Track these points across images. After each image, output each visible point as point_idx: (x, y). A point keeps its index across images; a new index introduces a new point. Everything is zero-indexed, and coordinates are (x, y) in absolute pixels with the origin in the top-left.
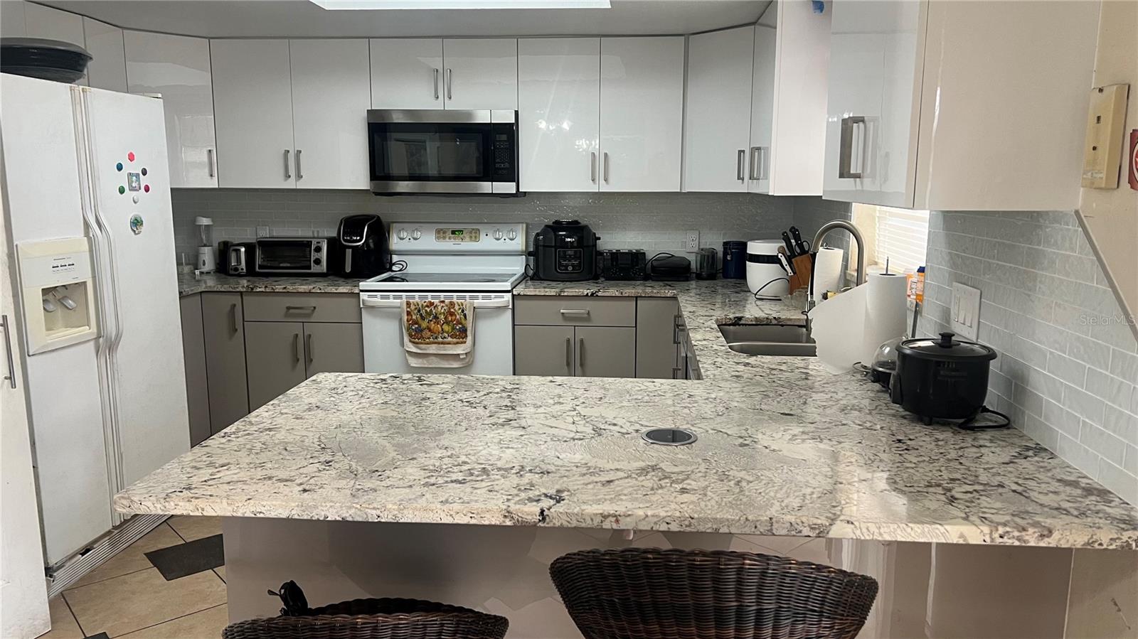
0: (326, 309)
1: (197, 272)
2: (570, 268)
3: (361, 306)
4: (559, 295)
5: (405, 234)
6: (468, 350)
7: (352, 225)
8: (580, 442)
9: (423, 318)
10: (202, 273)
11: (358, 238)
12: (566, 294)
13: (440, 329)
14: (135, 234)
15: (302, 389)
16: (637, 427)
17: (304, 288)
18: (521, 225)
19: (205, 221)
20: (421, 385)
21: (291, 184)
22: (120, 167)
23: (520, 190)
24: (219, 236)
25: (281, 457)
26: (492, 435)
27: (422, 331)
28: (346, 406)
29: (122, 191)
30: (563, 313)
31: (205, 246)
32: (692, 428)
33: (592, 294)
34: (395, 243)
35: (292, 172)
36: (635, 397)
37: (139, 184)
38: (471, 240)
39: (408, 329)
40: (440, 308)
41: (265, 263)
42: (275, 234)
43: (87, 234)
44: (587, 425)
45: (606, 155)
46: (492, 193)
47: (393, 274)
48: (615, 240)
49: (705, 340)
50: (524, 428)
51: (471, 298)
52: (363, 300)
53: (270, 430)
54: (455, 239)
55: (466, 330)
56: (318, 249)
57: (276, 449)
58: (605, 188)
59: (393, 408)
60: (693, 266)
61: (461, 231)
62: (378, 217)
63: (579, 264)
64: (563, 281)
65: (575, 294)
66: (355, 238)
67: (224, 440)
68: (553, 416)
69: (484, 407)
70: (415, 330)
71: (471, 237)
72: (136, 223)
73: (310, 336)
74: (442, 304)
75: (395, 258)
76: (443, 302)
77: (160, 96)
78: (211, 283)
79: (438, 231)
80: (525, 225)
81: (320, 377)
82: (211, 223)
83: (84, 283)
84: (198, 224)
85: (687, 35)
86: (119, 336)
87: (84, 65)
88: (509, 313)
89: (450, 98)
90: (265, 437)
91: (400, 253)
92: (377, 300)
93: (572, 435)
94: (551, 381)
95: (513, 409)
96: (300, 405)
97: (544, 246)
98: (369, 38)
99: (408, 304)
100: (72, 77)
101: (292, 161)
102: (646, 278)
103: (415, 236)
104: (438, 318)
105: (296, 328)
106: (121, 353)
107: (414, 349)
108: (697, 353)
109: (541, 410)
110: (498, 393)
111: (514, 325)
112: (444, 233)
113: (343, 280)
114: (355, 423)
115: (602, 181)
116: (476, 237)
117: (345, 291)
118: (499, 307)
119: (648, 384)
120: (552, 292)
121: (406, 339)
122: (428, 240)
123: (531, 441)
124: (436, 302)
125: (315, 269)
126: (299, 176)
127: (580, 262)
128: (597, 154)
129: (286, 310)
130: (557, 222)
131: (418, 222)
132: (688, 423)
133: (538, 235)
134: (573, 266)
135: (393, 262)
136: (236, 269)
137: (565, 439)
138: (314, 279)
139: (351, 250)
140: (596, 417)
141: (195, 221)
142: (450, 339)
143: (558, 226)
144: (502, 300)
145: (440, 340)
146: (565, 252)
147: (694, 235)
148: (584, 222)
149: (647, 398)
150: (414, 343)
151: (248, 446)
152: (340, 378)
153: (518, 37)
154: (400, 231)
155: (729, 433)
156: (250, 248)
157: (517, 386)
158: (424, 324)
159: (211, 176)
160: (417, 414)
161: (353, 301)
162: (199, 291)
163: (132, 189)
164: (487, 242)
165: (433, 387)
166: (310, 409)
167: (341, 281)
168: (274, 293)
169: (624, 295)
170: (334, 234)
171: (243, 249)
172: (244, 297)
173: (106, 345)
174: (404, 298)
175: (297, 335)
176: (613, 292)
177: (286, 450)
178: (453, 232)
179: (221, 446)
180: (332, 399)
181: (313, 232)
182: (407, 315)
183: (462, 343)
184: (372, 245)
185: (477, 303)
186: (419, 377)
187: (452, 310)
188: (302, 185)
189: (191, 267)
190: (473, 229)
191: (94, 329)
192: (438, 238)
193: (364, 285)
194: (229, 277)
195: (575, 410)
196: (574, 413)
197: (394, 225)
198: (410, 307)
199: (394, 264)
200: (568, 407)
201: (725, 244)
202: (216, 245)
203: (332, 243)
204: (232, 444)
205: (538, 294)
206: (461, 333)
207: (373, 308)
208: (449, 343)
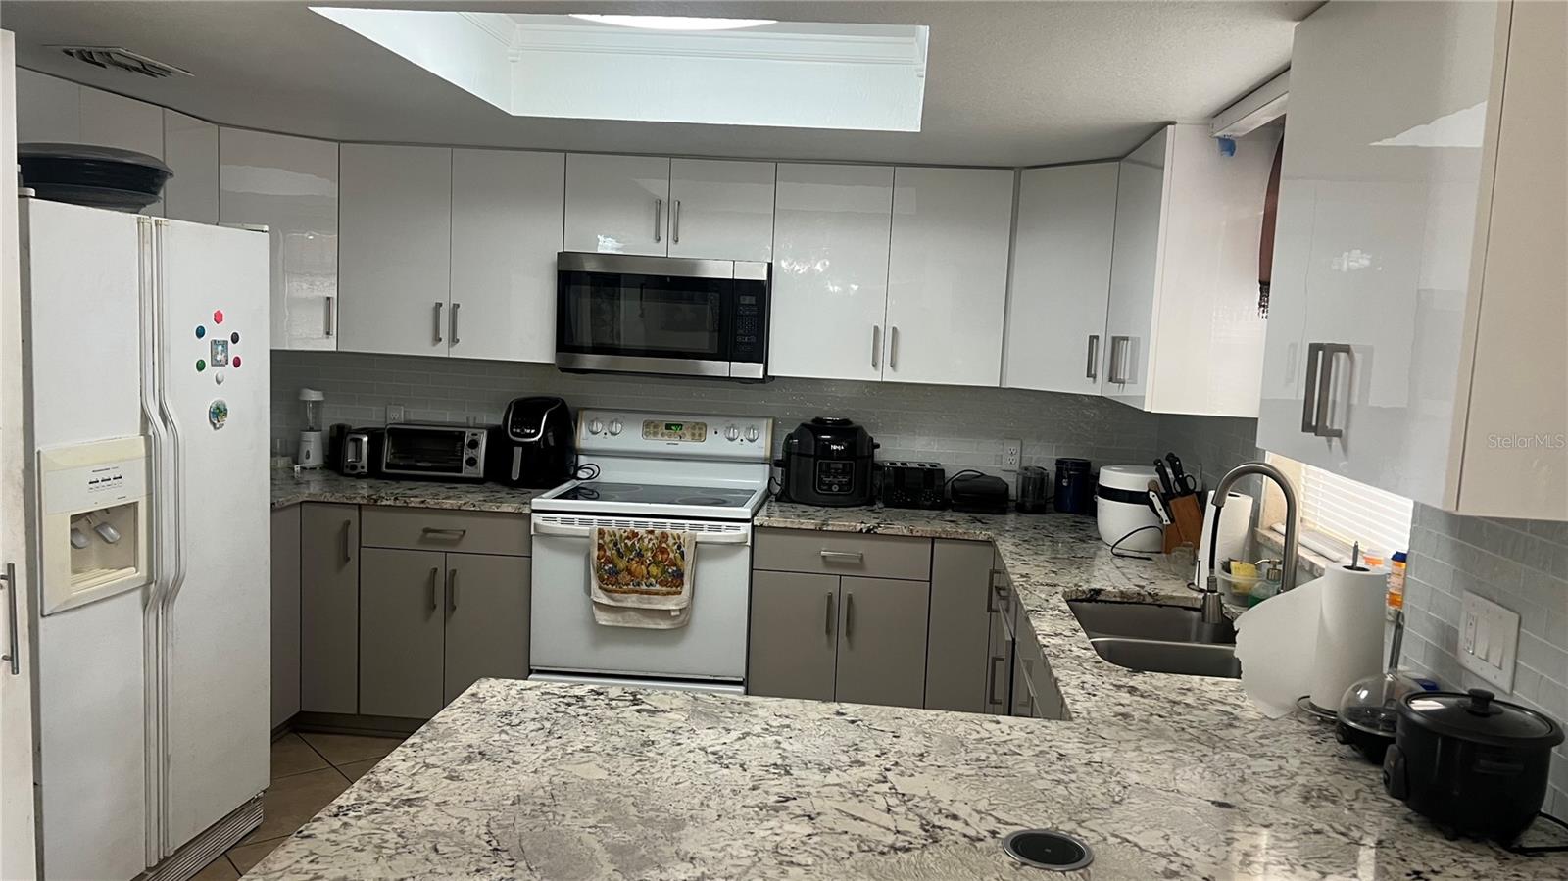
0: (479, 535)
1: (297, 468)
2: (835, 488)
3: (533, 533)
4: (820, 530)
5: (600, 426)
6: (684, 605)
7: (526, 411)
8: (905, 856)
9: (621, 555)
10: (303, 469)
11: (533, 431)
12: (830, 528)
13: (645, 572)
14: (215, 428)
15: (456, 714)
16: (992, 824)
17: (448, 503)
18: (765, 422)
19: (314, 396)
20: (639, 711)
21: (441, 351)
22: (200, 333)
23: (769, 374)
24: (331, 417)
25: (430, 867)
26: (763, 833)
27: (618, 573)
28: (529, 756)
29: (201, 366)
30: (824, 557)
31: (311, 430)
32: (1080, 831)
33: (869, 531)
34: (585, 438)
35: (444, 333)
36: (975, 755)
37: (227, 356)
38: (693, 439)
39: (598, 570)
40: (646, 541)
41: (396, 461)
42: (412, 417)
43: (144, 431)
44: (911, 816)
45: (894, 329)
46: (729, 377)
47: (578, 483)
48: (902, 447)
49: (1057, 635)
50: (810, 818)
51: (692, 527)
52: (535, 524)
53: (409, 802)
54: (670, 436)
55: (682, 575)
56: (474, 444)
57: (420, 846)
58: (890, 377)
59: (599, 760)
60: (1013, 491)
61: (679, 426)
62: (563, 400)
63: (849, 483)
64: (824, 506)
65: (843, 529)
66: (528, 431)
67: (337, 824)
68: (853, 793)
69: (741, 766)
70: (609, 572)
71: (693, 435)
72: (218, 413)
73: (454, 571)
74: (650, 536)
75: (583, 460)
76: (651, 532)
77: (266, 228)
78: (314, 488)
79: (647, 425)
80: (771, 421)
81: (484, 687)
82: (321, 399)
83: (135, 504)
84: (302, 398)
85: (1018, 169)
86: (178, 581)
87: (159, 186)
88: (747, 551)
89: (677, 241)
90: (401, 818)
91: (590, 453)
92: (556, 525)
93: (890, 839)
94: (839, 714)
95: (788, 773)
96: (454, 748)
97: (799, 454)
98: (566, 151)
99: (601, 533)
100: (141, 201)
101: (445, 318)
102: (943, 506)
103: (614, 430)
104: (643, 556)
105: (436, 560)
106: (180, 607)
107: (604, 600)
108: (1051, 661)
109: (832, 778)
110: (758, 736)
111: (751, 569)
112: (655, 427)
113: (506, 489)
114: (541, 792)
115: (887, 366)
116: (700, 435)
117: (510, 509)
118: (732, 544)
119: (988, 726)
120: (810, 524)
121: (594, 584)
122: (631, 437)
123: (826, 848)
124: (641, 531)
125: (467, 472)
126: (454, 340)
127: (850, 480)
128: (882, 329)
129: (421, 533)
130: (819, 421)
131: (621, 411)
132: (1070, 819)
133: (790, 437)
134: (840, 484)
135: (580, 464)
136: (354, 467)
137: (881, 848)
138: (464, 487)
139: (521, 449)
140: (923, 799)
141: (298, 393)
142: (658, 587)
143: (819, 426)
144: (738, 533)
145: (644, 587)
146: (828, 465)
147: (1015, 447)
148: (856, 421)
149: (994, 757)
150: (605, 590)
151: (376, 840)
152: (513, 692)
153: (777, 160)
154: (592, 422)
155: (1141, 844)
156: (376, 437)
157: (787, 722)
158: (622, 564)
159: (328, 334)
160: (638, 776)
161: (521, 523)
162: (300, 500)
163: (216, 363)
164: (715, 442)
165: (659, 718)
166: (469, 759)
167: (503, 493)
168: (406, 508)
169: (915, 534)
170: (499, 422)
171: (365, 439)
172: (363, 512)
173: (158, 595)
174: (595, 523)
175: (436, 570)
176: (899, 528)
177: (436, 850)
178: (668, 427)
179: (333, 837)
180: (504, 737)
181: (468, 419)
182: (599, 550)
183: (675, 593)
184: (551, 442)
185: (701, 535)
186: (634, 694)
187: (664, 545)
188: (457, 352)
189: (288, 459)
190: (697, 424)
191: (143, 572)
192: (646, 433)
193: (538, 502)
194: (342, 478)
195: (885, 780)
196: (885, 787)
197: (585, 412)
198: (602, 538)
199: (581, 468)
200: (872, 773)
201: (1060, 462)
202: (326, 428)
203: (496, 435)
204: (351, 832)
205: (789, 526)
206: (675, 579)
207: (549, 537)
208: (657, 593)
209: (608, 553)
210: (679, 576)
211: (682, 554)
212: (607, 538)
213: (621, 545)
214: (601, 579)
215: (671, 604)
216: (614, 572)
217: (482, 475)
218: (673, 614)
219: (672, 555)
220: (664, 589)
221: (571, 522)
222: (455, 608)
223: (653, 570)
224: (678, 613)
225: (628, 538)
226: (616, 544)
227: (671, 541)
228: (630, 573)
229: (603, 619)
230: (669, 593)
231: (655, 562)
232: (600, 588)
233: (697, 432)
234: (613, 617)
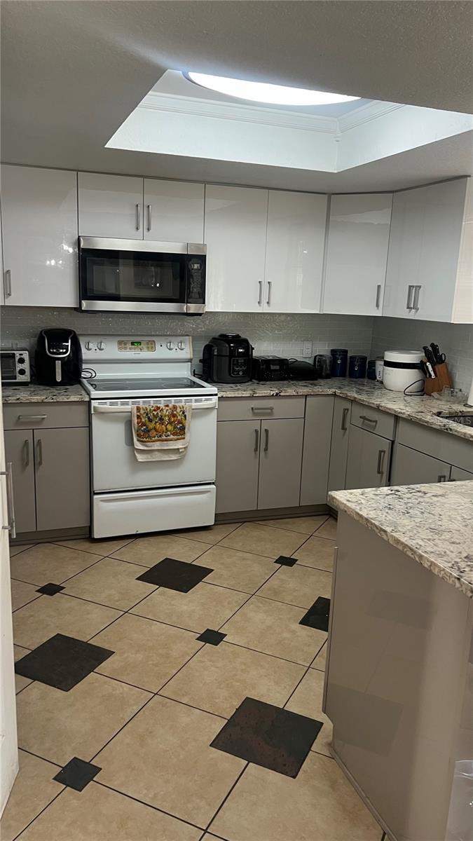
3: (92, 412)
4: (252, 396)
5: (92, 345)
6: (186, 445)
11: (64, 350)
12: (257, 395)
13: (165, 429)
18: (188, 338)
33: (277, 394)
34: (85, 353)
38: (148, 350)
39: (137, 430)
40: (165, 411)
51: (188, 401)
52: (94, 407)
54: (136, 349)
55: (185, 429)
56: (21, 361)
58: (266, 310)
61: (139, 343)
63: (245, 370)
65: (264, 395)
66: (61, 351)
70: (144, 431)
73: (40, 441)
74: (167, 408)
75: (84, 366)
76: (167, 406)
79: (120, 343)
85: (330, 195)
88: (216, 412)
91: (89, 362)
92: (106, 406)
98: (78, 171)
99: (138, 409)
103: (100, 347)
104: (163, 420)
107: (141, 447)
111: (218, 422)
112: (125, 344)
115: (265, 304)
117: (76, 399)
118: (209, 408)
120: (247, 394)
121: (135, 439)
122: (111, 349)
124: (162, 406)
125: (20, 378)
126: (9, 294)
127: (246, 368)
128: (263, 282)
129: (17, 419)
130: (224, 336)
133: (207, 346)
134: (242, 371)
135: (83, 369)
139: (60, 362)
142: (172, 436)
143: (225, 339)
144: (211, 402)
145: (164, 437)
146: (237, 360)
150: (142, 441)
153: (205, 183)
154: (87, 343)
158: (151, 426)
164: (161, 351)
169: (299, 394)
174: (130, 404)
175: (27, 441)
176: (291, 391)
178: (133, 344)
182: (138, 418)
183: (181, 439)
185: (194, 405)
190: (149, 341)
192: (119, 348)
193: (95, 394)
199: (83, 372)
206: (181, 431)
207: (102, 414)
208: (171, 440)
209: (143, 420)
210: (183, 429)
211: (185, 416)
212: (142, 412)
213: (151, 416)
214: (138, 435)
215: (179, 445)
216: (148, 431)
218: (181, 450)
219: (179, 418)
220: (176, 437)
221: (116, 404)
222: (40, 463)
223: (169, 427)
224: (183, 450)
225: (154, 410)
226: (147, 414)
227: (179, 410)
228: (156, 431)
229: (140, 458)
230: (178, 439)
231: (170, 423)
232: (138, 440)
233: (150, 346)
234: (149, 456)
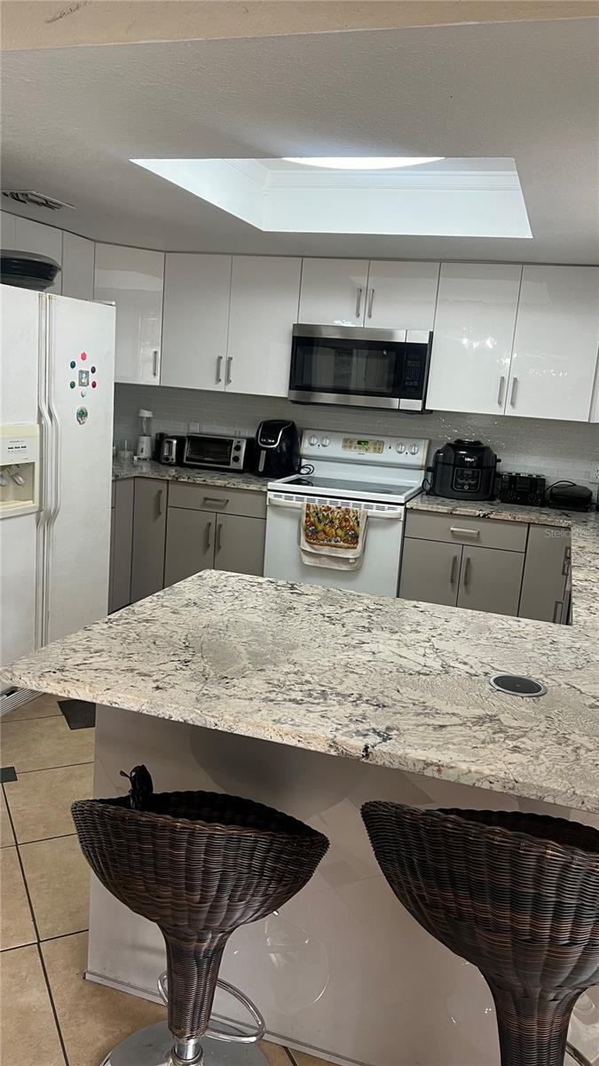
0: (237, 503)
1: (135, 458)
2: (466, 487)
3: (267, 504)
4: (451, 513)
5: (316, 440)
6: (358, 555)
7: (269, 428)
8: (424, 677)
9: (320, 521)
10: (139, 459)
11: (273, 441)
12: (458, 513)
13: (334, 533)
14: (80, 424)
15: (187, 584)
16: (488, 669)
17: (219, 483)
18: (423, 441)
19: (146, 414)
20: (292, 593)
21: (221, 387)
22: (73, 365)
23: (427, 408)
24: (157, 428)
25: (149, 650)
26: (341, 657)
28: (220, 606)
29: (73, 385)
30: (452, 531)
31: (145, 435)
32: (546, 680)
33: (484, 516)
34: (306, 448)
35: (223, 377)
36: (495, 635)
37: (88, 381)
38: (375, 451)
39: (306, 530)
40: (336, 513)
41: (192, 456)
42: (204, 431)
43: (39, 421)
44: (438, 659)
45: (515, 379)
46: (399, 409)
47: (300, 476)
48: (518, 463)
49: (586, 580)
50: (374, 653)
51: (367, 507)
52: (269, 499)
53: (147, 621)
54: (360, 449)
55: (358, 537)
56: (238, 448)
57: (147, 641)
58: (510, 412)
59: (260, 613)
61: (367, 442)
62: (293, 423)
63: (476, 485)
64: (457, 499)
65: (467, 514)
66: (270, 441)
67: (106, 626)
68: (406, 645)
69: (343, 625)
70: (311, 531)
71: (375, 449)
72: (82, 414)
73: (221, 526)
74: (338, 510)
75: (304, 462)
76: (339, 508)
77: (114, 303)
78: (146, 469)
79: (346, 440)
80: (427, 441)
81: (206, 573)
82: (151, 416)
83: (33, 463)
84: (141, 415)
86: (56, 512)
87: (54, 276)
88: (401, 524)
89: (370, 317)
90: (140, 628)
91: (308, 458)
92: (282, 500)
93: (419, 668)
94: (415, 607)
95: (369, 631)
96: (180, 599)
97: (443, 463)
98: (302, 257)
99: (308, 506)
100: (44, 284)
101: (223, 367)
102: (544, 504)
103: (324, 443)
104: (333, 523)
105: (211, 518)
106: (57, 526)
107: (309, 549)
108: (574, 594)
109: (396, 636)
110: (359, 612)
111: (403, 537)
112: (351, 442)
113: (256, 477)
114: (222, 624)
115: (509, 405)
116: (379, 449)
117: (255, 488)
118: (391, 519)
119: (511, 622)
120: (444, 509)
121: (303, 538)
122: (335, 448)
123: (377, 668)
124: (333, 507)
125: (233, 465)
126: (228, 381)
127: (477, 483)
128: (506, 378)
129: (202, 500)
130: (459, 442)
131: (328, 431)
132: (541, 673)
133: (439, 452)
134: (469, 485)
135: (303, 465)
136: (167, 459)
137: (411, 672)
138: (231, 474)
139: (265, 452)
140: (449, 652)
141: (138, 413)
142: (342, 543)
143: (459, 445)
144: (394, 512)
145: (333, 543)
146: (463, 471)
148: (486, 442)
149: (507, 638)
150: (309, 543)
151: (124, 635)
152: (223, 577)
153: (441, 261)
154: (311, 437)
155: (582, 690)
156: (181, 441)
157: (381, 607)
158: (320, 527)
159: (155, 374)
160: (280, 623)
161: (261, 498)
162: (134, 475)
163: (81, 384)
164: (389, 454)
165: (302, 597)
166: (187, 605)
167: (253, 478)
168: (194, 484)
169: (517, 520)
170: (254, 436)
171: (175, 442)
172: (170, 486)
173: (45, 518)
174: (305, 500)
175: (210, 524)
176: (506, 515)
177: (155, 643)
178: (359, 443)
179: (102, 631)
180: (210, 597)
181: (236, 432)
182: (306, 517)
183: (353, 548)
184: (284, 449)
185: (371, 512)
186: (292, 585)
187: (347, 517)
188: (230, 389)
189: (131, 453)
190: (378, 442)
191: (37, 504)
192: (344, 447)
193: (273, 484)
194: (161, 466)
195: (429, 641)
196: (428, 644)
197: (307, 431)
198: (309, 510)
199: (303, 467)
200: (423, 637)
202: (154, 435)
203: (251, 443)
204: (112, 630)
205: (430, 509)
206: (353, 539)
207: (276, 507)
208: (341, 547)
209: (312, 519)
210: (355, 537)
211: (358, 523)
212: (312, 510)
213: (320, 515)
214: (307, 536)
215: (350, 554)
216: (316, 532)
217: (242, 468)
218: (351, 561)
219: (352, 524)
220: (346, 544)
221: (291, 499)
222: (220, 547)
223: (339, 532)
224: (354, 561)
225: (324, 510)
226: (317, 514)
227: (351, 514)
228: (325, 533)
229: (307, 561)
230: (348, 548)
231: (341, 527)
232: (306, 541)
233: (378, 446)
234: (313, 560)
